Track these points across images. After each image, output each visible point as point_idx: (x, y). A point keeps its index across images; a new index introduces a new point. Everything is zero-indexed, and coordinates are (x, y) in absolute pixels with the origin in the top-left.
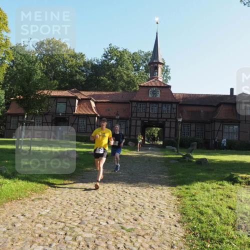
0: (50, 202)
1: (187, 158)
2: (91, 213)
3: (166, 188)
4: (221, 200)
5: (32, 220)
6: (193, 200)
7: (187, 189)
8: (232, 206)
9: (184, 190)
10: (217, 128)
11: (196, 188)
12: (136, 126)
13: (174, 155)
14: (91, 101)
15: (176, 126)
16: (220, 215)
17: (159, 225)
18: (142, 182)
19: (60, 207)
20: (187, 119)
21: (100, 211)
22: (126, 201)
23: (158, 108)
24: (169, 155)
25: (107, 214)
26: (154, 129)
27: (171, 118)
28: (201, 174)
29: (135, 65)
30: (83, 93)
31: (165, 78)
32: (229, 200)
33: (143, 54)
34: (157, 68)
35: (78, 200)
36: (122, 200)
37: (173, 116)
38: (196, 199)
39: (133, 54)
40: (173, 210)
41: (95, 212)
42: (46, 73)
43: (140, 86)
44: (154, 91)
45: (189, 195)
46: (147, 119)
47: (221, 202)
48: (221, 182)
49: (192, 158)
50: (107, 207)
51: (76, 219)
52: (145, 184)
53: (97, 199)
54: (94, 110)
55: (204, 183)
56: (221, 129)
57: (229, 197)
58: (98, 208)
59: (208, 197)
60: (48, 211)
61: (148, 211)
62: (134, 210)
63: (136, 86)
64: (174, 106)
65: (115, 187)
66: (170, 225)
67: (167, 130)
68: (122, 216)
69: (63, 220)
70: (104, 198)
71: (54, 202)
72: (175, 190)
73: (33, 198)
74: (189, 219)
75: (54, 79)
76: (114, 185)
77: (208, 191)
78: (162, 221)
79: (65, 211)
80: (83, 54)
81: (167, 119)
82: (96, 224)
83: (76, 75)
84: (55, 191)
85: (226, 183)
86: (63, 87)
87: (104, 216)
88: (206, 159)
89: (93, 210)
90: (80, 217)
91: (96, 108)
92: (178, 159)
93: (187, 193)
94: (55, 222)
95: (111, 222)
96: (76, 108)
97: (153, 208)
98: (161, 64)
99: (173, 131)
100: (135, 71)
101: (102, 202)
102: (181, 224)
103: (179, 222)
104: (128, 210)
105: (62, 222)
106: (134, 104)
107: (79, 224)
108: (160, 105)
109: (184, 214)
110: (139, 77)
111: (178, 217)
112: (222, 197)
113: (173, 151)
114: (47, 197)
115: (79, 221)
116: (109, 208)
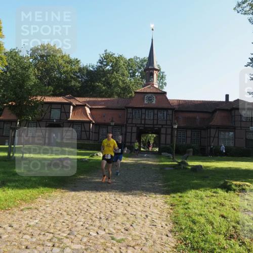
0: (40, 212)
1: (182, 166)
2: (81, 223)
3: (159, 196)
4: (214, 208)
5: (19, 231)
6: (186, 209)
7: (180, 197)
8: (225, 214)
9: (178, 198)
10: (212, 135)
11: (190, 196)
12: (131, 133)
13: (169, 162)
14: (86, 107)
15: (171, 133)
16: (212, 224)
17: (151, 235)
18: (136, 190)
19: (49, 217)
20: (182, 125)
21: (91, 221)
22: (117, 210)
23: (154, 114)
24: (165, 162)
25: (98, 224)
26: (150, 135)
27: (166, 125)
28: (196, 181)
29: (131, 71)
30: (78, 99)
31: (160, 85)
32: (222, 208)
33: (138, 60)
34: (152, 74)
35: (69, 210)
36: (114, 209)
37: (169, 123)
38: (189, 208)
39: (129, 60)
40: (165, 219)
41: (86, 222)
42: (40, 79)
43: (135, 93)
44: (150, 97)
45: (182, 203)
46: (143, 126)
47: (214, 210)
48: (215, 189)
49: (187, 165)
50: (98, 217)
51: (66, 229)
52: (138, 192)
53: (88, 208)
54: (89, 116)
55: (197, 191)
56: (217, 135)
57: (223, 205)
58: (88, 218)
59: (201, 205)
60: (37, 221)
61: (140, 221)
62: (126, 219)
63: (131, 93)
64: (170, 112)
65: (107, 196)
66: (162, 234)
67: (163, 137)
68: (113, 225)
69: (52, 231)
70: (95, 208)
71: (44, 212)
72: (169, 198)
73: (22, 208)
74: (181, 228)
75: (49, 84)
76: (107, 193)
77: (202, 199)
78: (154, 231)
79: (54, 221)
80: (78, 60)
81: (162, 125)
82: (85, 235)
83: (71, 81)
84: (45, 200)
85: (220, 191)
86: (58, 93)
87: (95, 226)
88: (201, 166)
89: (83, 220)
90: (70, 227)
91: (91, 114)
92: (174, 166)
93: (181, 201)
94: (43, 233)
95: (102, 233)
96: (71, 114)
97: (145, 217)
98: (156, 70)
99: (169, 137)
100: (131, 77)
101: (93, 212)
102: (173, 234)
103: (171, 231)
104: (120, 219)
105: (50, 233)
106: (130, 110)
107: (68, 234)
108: (156, 111)
109: (177, 223)
110: (135, 83)
111: (171, 226)
112: (215, 205)
113: (168, 157)
114: (37, 206)
115: (68, 232)
116: (101, 218)
